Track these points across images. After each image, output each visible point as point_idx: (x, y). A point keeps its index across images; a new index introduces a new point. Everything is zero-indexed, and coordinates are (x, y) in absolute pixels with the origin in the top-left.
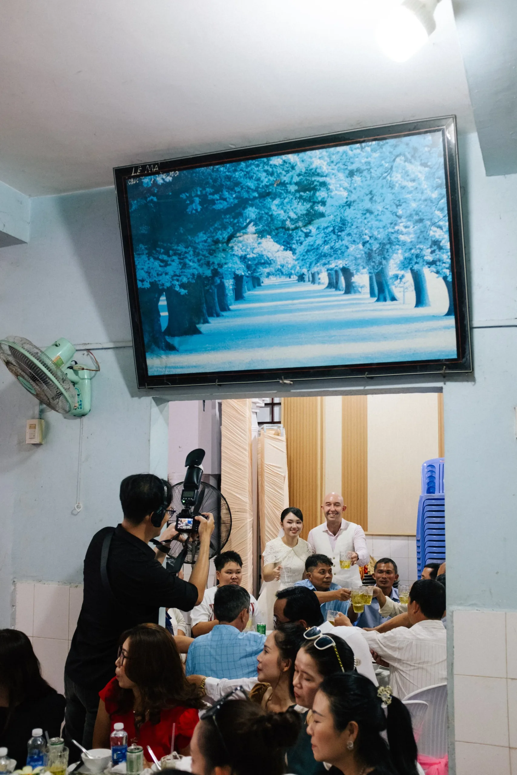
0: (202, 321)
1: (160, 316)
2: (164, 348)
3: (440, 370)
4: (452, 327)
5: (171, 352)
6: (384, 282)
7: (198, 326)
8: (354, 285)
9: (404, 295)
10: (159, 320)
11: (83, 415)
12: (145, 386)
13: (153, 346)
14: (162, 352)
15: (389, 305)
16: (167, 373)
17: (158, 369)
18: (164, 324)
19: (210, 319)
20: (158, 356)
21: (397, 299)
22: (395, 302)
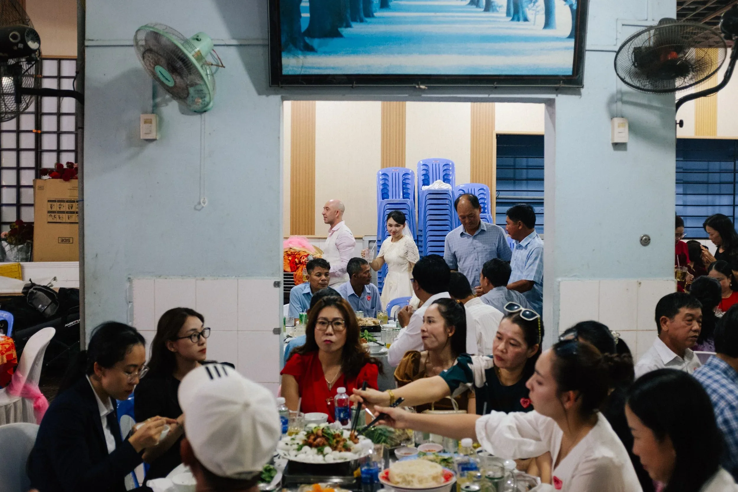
0: (344, 25)
1: (300, 17)
2: (302, 48)
3: (556, 84)
4: (571, 48)
5: (309, 53)
6: (520, 5)
7: (340, 29)
8: (493, 4)
9: (535, 18)
10: (299, 21)
11: (205, 111)
12: (279, 84)
13: (291, 46)
14: (300, 52)
15: (522, 25)
16: (303, 73)
17: (295, 69)
18: (304, 25)
19: (354, 24)
20: (294, 55)
21: (529, 19)
22: (526, 23)
